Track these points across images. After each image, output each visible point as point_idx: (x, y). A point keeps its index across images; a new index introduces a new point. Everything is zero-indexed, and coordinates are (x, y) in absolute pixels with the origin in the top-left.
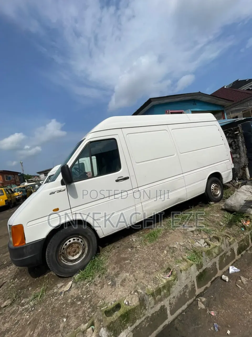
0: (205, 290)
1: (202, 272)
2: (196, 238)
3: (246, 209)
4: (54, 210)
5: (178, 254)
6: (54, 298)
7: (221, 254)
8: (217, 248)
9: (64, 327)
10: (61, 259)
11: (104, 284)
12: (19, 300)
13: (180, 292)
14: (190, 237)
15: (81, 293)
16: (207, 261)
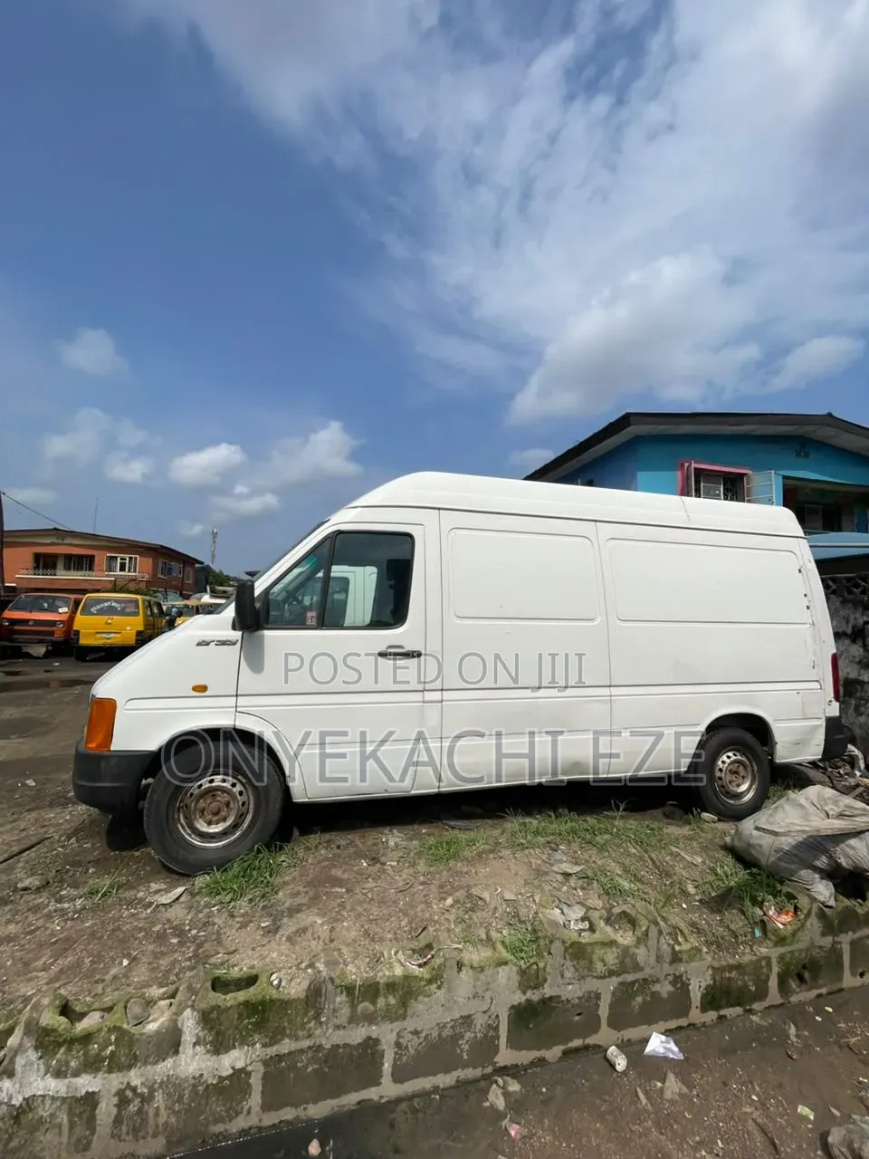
0: (533, 1064)
1: (538, 1003)
2: (562, 896)
3: (793, 867)
4: (195, 689)
5: (482, 921)
6: (128, 910)
7: (630, 978)
8: (614, 949)
9: (115, 977)
10: (179, 819)
11: (251, 922)
12: (57, 887)
13: (442, 1027)
14: (547, 888)
15: (191, 921)
16: (562, 976)
